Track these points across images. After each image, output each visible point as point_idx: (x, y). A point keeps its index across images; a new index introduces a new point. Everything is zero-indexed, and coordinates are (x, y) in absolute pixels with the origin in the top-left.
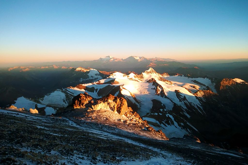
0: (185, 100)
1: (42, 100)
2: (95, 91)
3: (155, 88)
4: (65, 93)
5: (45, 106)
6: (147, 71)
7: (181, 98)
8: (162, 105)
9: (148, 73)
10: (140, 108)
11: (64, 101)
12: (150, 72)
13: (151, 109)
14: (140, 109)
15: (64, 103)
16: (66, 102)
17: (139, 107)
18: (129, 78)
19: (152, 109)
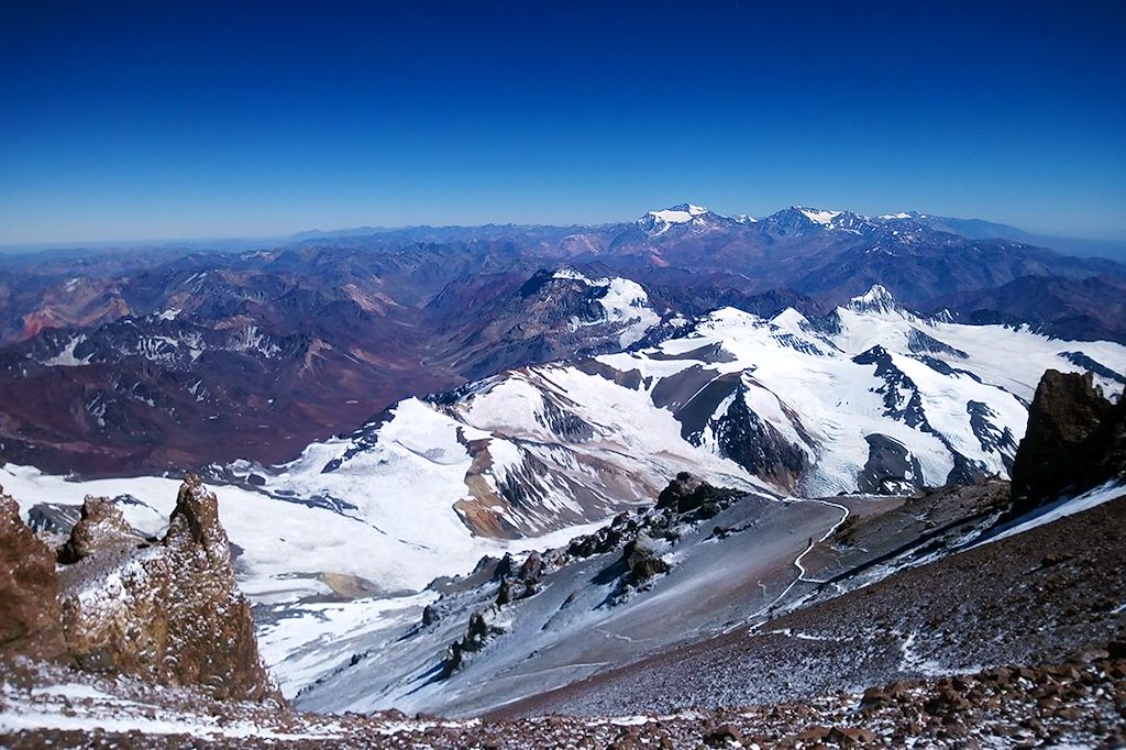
0: (1009, 446)
1: (468, 411)
2: (642, 385)
3: (886, 388)
4: (541, 389)
5: (487, 435)
6: (859, 299)
7: (991, 437)
8: (908, 458)
9: (863, 307)
10: (818, 463)
11: (538, 418)
12: (874, 306)
13: (858, 473)
14: (815, 467)
15: (538, 426)
16: (546, 422)
17: (812, 460)
18: (776, 333)
19: (863, 472)
